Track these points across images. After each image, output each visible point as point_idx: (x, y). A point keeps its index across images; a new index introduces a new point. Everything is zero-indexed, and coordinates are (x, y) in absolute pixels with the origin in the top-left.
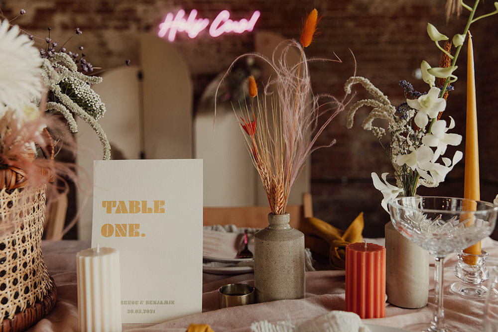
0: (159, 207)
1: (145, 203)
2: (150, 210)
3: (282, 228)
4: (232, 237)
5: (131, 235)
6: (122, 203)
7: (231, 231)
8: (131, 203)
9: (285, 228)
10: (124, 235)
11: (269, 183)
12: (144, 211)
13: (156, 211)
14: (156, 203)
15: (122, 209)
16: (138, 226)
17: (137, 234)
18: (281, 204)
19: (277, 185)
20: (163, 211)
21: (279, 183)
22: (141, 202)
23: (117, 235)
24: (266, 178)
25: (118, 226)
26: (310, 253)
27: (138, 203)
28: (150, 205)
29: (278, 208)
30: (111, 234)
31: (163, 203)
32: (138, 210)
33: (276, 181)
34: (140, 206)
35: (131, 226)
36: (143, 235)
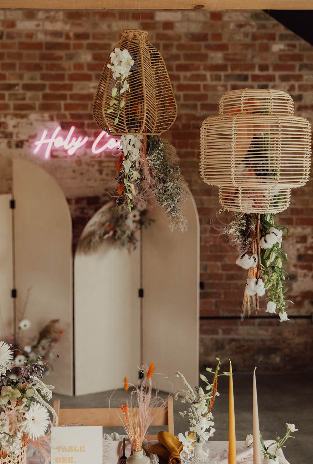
0: (82, 449)
1: (75, 447)
2: (78, 450)
3: (139, 458)
4: (116, 443)
5: (69, 462)
6: (65, 447)
7: (115, 439)
8: (69, 447)
9: (141, 458)
10: (67, 462)
11: (133, 438)
12: (75, 451)
13: (81, 451)
14: (81, 447)
15: (64, 449)
16: (72, 458)
17: (72, 462)
18: (138, 447)
19: (136, 439)
20: (84, 451)
21: (137, 439)
22: (74, 447)
23: (63, 462)
24: (131, 437)
25: (63, 458)
26: (158, 460)
27: (72, 447)
28: (78, 448)
29: (137, 449)
30: (60, 461)
31: (84, 447)
32: (72, 451)
33: (136, 437)
34: (73, 449)
35: (69, 458)
36: (75, 462)
